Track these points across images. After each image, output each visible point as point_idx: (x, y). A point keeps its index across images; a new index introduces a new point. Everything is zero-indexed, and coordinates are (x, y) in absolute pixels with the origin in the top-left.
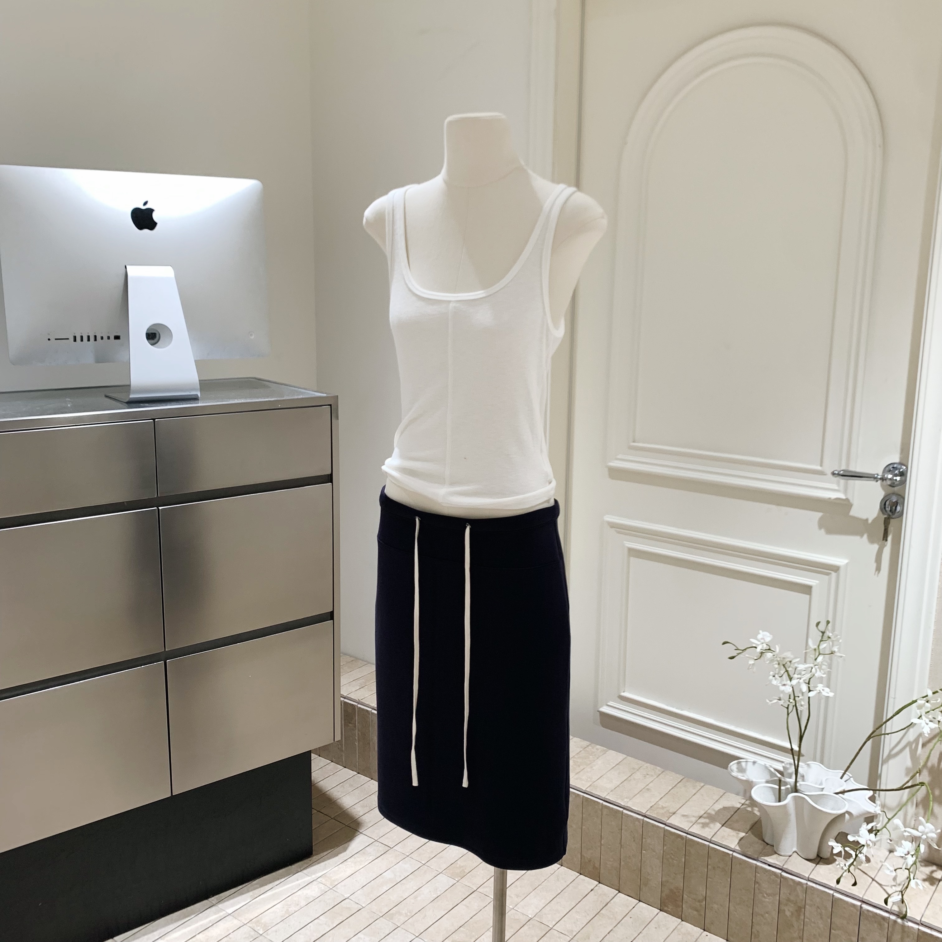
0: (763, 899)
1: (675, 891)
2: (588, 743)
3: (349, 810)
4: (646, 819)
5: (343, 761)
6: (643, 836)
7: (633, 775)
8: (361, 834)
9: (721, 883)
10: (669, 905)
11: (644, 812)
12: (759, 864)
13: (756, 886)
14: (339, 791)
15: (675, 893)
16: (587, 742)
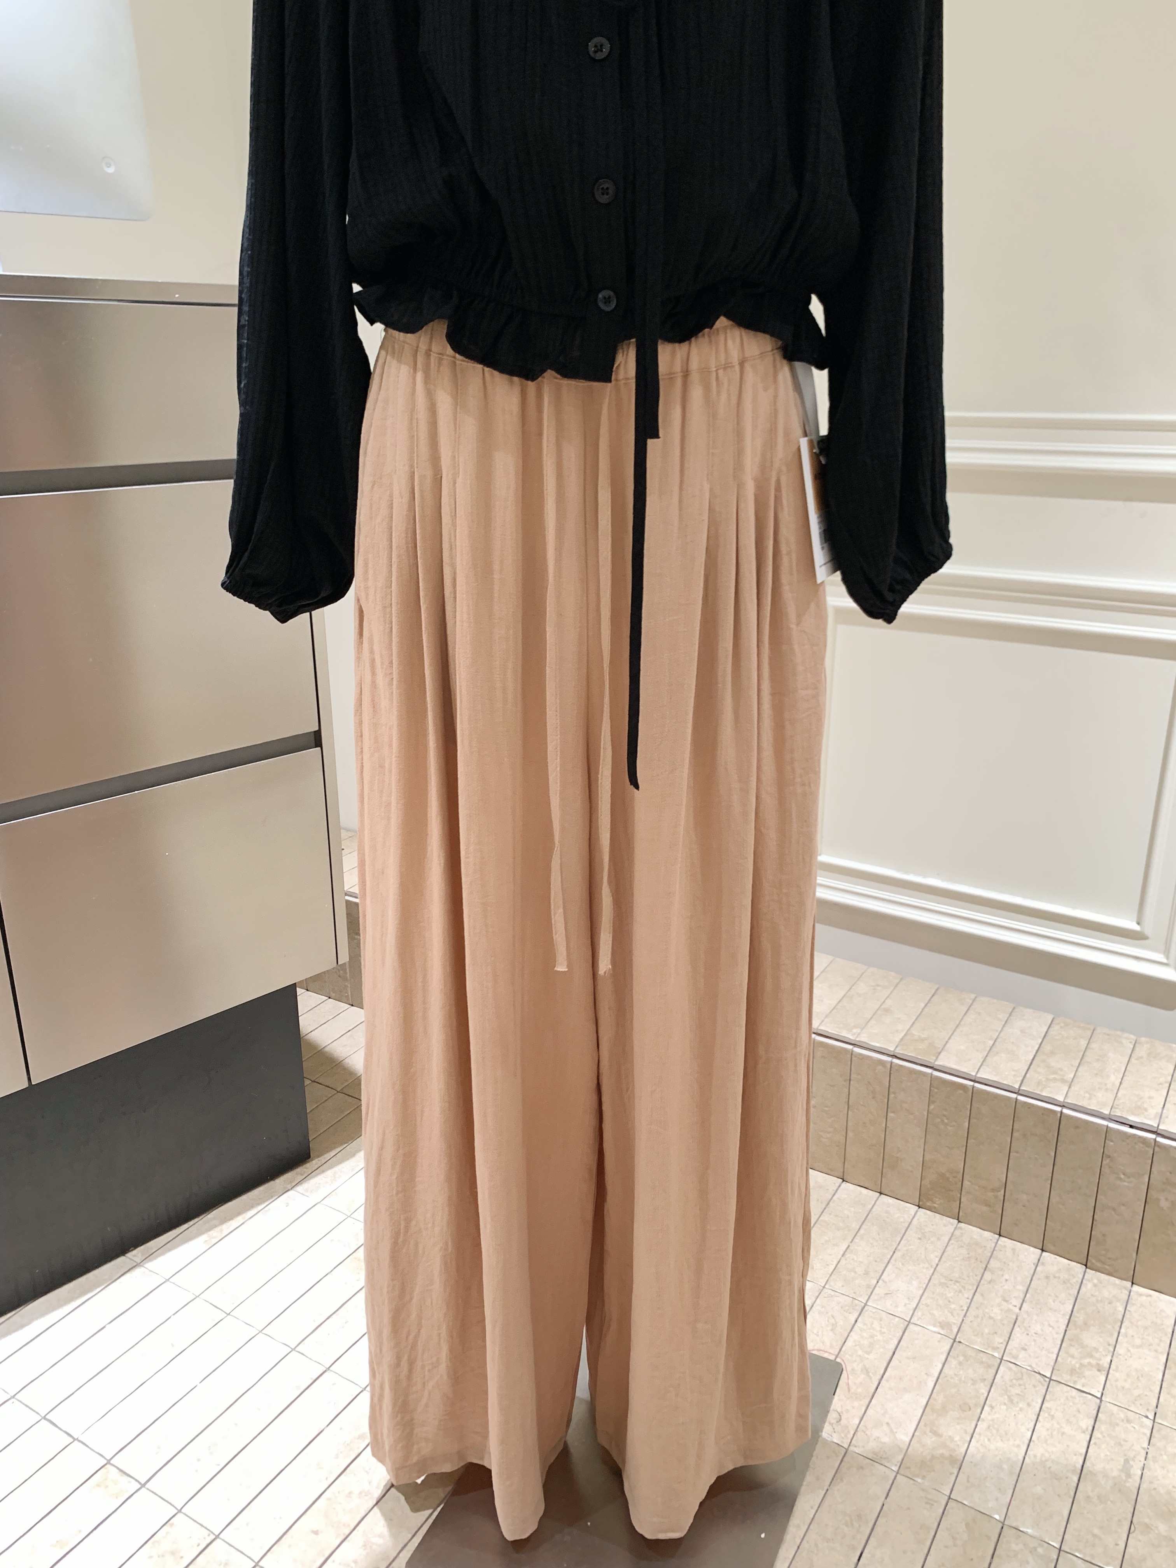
0: (1118, 1182)
1: (948, 1175)
4: (896, 1061)
5: (348, 996)
6: (891, 1090)
7: (854, 986)
9: (1036, 1159)
10: (936, 1197)
11: (892, 1049)
13: (1104, 1162)
14: (345, 1046)
15: (948, 1179)
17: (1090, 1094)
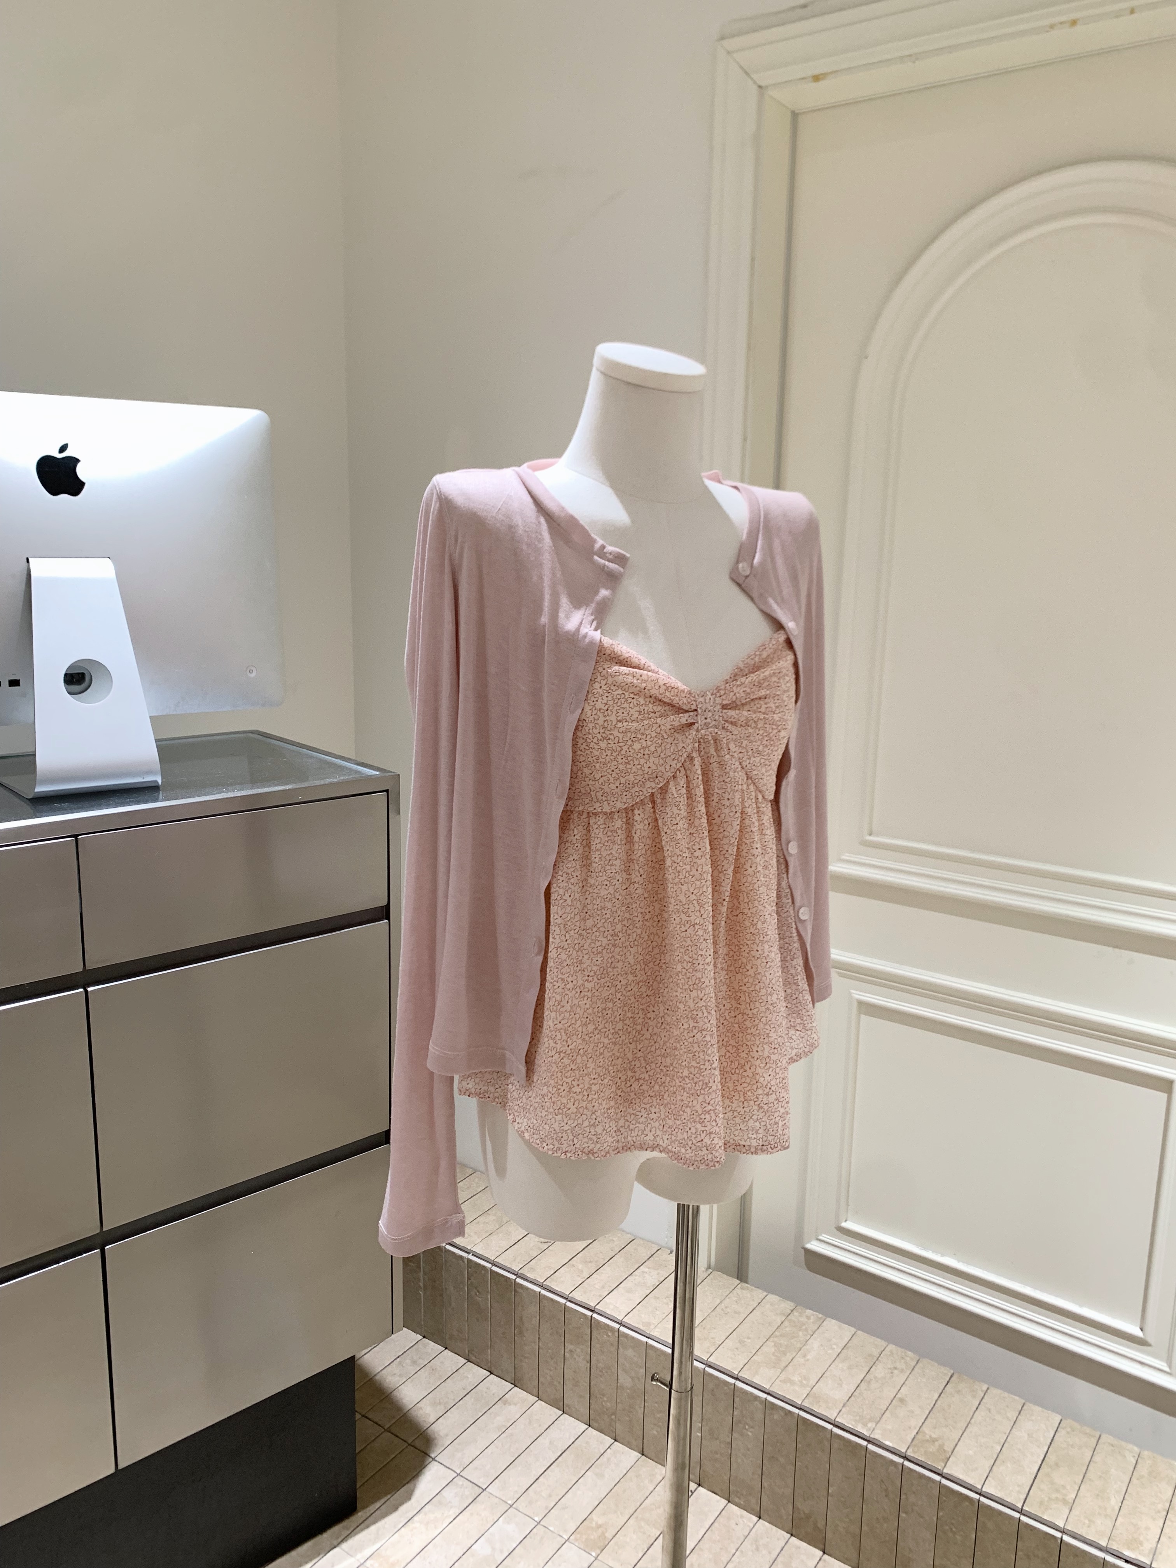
2: (789, 1305)
3: (412, 1412)
4: (907, 1463)
6: (902, 1490)
7: (872, 1369)
8: (434, 1462)
11: (904, 1451)
12: (1110, 1559)
14: (395, 1374)
16: (789, 1302)
17: (1090, 1521)
